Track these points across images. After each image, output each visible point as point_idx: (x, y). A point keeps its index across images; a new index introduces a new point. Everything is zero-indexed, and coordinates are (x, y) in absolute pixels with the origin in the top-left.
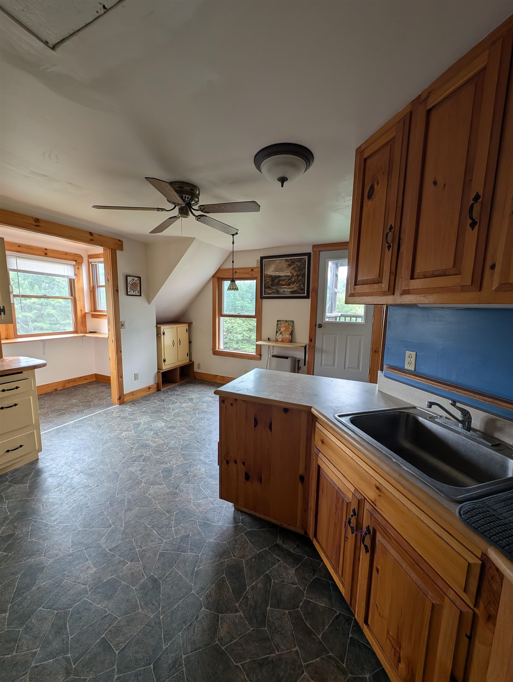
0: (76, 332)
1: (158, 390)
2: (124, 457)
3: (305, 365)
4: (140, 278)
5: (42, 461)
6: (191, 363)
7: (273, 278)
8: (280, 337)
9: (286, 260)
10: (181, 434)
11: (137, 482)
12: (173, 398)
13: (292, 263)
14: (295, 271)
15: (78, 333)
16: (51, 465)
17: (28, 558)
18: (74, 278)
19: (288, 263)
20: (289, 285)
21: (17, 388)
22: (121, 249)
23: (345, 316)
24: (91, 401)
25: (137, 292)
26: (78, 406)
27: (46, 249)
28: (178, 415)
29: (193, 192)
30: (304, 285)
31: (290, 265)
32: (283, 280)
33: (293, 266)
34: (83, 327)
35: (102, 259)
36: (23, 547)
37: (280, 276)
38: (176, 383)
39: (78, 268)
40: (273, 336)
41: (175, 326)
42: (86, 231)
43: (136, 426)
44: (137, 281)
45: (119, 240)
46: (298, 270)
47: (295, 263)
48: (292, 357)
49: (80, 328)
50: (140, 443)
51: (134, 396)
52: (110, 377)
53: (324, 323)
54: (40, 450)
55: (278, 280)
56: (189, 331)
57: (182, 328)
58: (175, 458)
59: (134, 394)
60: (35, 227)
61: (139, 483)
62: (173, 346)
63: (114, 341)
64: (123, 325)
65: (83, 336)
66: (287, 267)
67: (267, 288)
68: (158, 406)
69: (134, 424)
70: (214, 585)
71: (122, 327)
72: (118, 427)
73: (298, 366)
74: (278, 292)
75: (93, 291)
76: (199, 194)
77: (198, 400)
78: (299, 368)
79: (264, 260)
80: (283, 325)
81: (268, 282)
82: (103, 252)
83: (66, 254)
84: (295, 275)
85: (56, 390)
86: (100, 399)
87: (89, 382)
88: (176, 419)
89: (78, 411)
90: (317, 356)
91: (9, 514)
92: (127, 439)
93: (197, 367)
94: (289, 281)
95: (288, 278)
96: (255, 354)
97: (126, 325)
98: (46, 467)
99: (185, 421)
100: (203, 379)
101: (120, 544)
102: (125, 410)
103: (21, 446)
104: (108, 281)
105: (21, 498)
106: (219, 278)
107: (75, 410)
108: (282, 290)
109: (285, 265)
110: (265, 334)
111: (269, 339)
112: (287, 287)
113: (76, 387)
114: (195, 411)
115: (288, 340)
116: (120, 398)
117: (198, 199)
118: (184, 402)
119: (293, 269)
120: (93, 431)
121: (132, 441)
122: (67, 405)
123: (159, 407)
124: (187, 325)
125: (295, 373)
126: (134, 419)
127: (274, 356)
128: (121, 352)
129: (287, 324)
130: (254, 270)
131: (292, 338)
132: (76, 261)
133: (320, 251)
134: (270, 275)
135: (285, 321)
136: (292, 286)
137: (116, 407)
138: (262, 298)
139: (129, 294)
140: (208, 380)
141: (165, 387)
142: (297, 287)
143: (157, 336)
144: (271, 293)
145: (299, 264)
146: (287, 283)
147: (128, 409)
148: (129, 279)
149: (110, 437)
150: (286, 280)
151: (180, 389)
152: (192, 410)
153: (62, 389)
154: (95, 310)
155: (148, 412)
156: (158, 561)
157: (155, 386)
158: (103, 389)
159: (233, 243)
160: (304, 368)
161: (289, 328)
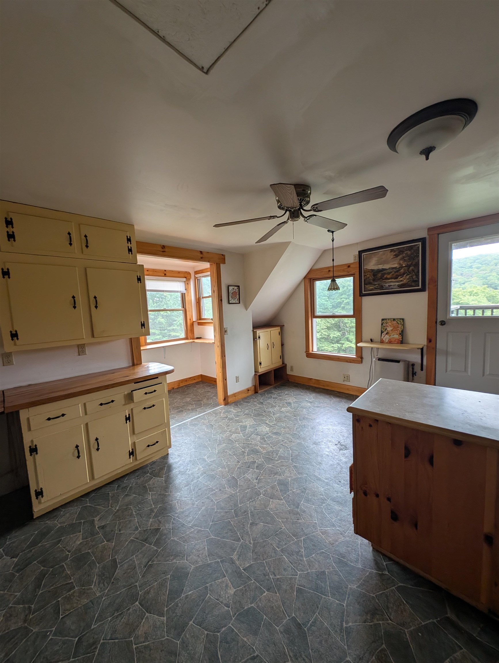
0: (186, 338)
1: (256, 392)
2: (238, 462)
3: (422, 369)
4: (239, 286)
5: (172, 456)
6: (284, 365)
7: (375, 273)
8: (386, 338)
9: (392, 251)
10: (288, 442)
11: (256, 492)
12: (271, 401)
13: (399, 252)
14: (405, 261)
15: (188, 339)
16: (179, 461)
17: (173, 559)
18: (185, 292)
19: (395, 253)
20: (396, 278)
21: (155, 391)
22: (224, 263)
23: (466, 308)
24: (201, 401)
25: (236, 300)
26: (191, 404)
27: (165, 271)
28: (279, 420)
29: (304, 192)
30: (418, 276)
31: (396, 256)
32: (389, 273)
33: (401, 256)
34: (192, 334)
35: (209, 273)
36: (168, 545)
37: (384, 270)
38: (271, 385)
39: (188, 284)
40: (376, 336)
41: (269, 330)
42: (197, 251)
43: (243, 429)
44: (237, 290)
45: (222, 255)
46: (409, 259)
47: (404, 252)
48: (405, 361)
49: (189, 334)
50: (250, 447)
51: (236, 398)
52: (216, 379)
53: (449, 319)
54: (170, 447)
55: (382, 274)
56: (281, 333)
57: (275, 331)
58: (288, 470)
59: (236, 395)
60: (162, 253)
61: (258, 494)
62: (268, 349)
63: (219, 346)
64: (226, 331)
65: (192, 342)
66: (394, 258)
67: (367, 285)
68: (258, 408)
69: (241, 426)
70: (374, 658)
71: (226, 333)
72: (227, 428)
73: (413, 371)
74: (382, 287)
75: (198, 302)
76: (310, 193)
77: (297, 405)
78: (414, 374)
79: (363, 254)
80: (390, 324)
81: (369, 277)
82: (209, 267)
83: (179, 272)
84: (404, 265)
85: (173, 388)
86: (208, 399)
87: (197, 382)
88: (279, 424)
89: (192, 409)
90: (440, 360)
91: (153, 506)
92: (237, 441)
93: (290, 369)
94: (396, 274)
95: (395, 270)
96: (355, 357)
97: (228, 331)
98: (176, 463)
99: (288, 428)
100: (296, 382)
101: (252, 564)
102: (230, 411)
103: (157, 442)
104: (214, 292)
105: (161, 492)
106: (311, 279)
107: (190, 408)
108: (387, 285)
109: (391, 255)
110: (366, 334)
111: (371, 340)
112: (394, 280)
113: (188, 386)
114: (296, 416)
115: (397, 341)
116: (225, 399)
117: (310, 198)
118: (283, 406)
119: (402, 259)
120: (208, 430)
121: (242, 445)
122: (184, 403)
123: (260, 410)
124: (279, 328)
125: (408, 381)
126: (240, 421)
127: (379, 359)
128: (225, 356)
129: (395, 322)
130: (351, 266)
131: (402, 338)
132: (186, 278)
133: (438, 234)
134: (371, 270)
135: (392, 320)
136: (401, 279)
137: (221, 407)
138: (362, 295)
139: (230, 302)
140: (301, 383)
141: (262, 389)
142: (408, 279)
143: (254, 340)
144: (373, 289)
145: (409, 252)
146: (394, 275)
147: (233, 410)
148: (231, 288)
149: (222, 438)
150: (393, 273)
151: (276, 392)
152: (292, 415)
153: (178, 388)
154: (200, 319)
155: (251, 415)
156: (296, 599)
157: (253, 388)
158: (208, 389)
159: (333, 241)
160: (421, 374)
161: (399, 327)
